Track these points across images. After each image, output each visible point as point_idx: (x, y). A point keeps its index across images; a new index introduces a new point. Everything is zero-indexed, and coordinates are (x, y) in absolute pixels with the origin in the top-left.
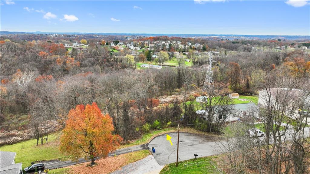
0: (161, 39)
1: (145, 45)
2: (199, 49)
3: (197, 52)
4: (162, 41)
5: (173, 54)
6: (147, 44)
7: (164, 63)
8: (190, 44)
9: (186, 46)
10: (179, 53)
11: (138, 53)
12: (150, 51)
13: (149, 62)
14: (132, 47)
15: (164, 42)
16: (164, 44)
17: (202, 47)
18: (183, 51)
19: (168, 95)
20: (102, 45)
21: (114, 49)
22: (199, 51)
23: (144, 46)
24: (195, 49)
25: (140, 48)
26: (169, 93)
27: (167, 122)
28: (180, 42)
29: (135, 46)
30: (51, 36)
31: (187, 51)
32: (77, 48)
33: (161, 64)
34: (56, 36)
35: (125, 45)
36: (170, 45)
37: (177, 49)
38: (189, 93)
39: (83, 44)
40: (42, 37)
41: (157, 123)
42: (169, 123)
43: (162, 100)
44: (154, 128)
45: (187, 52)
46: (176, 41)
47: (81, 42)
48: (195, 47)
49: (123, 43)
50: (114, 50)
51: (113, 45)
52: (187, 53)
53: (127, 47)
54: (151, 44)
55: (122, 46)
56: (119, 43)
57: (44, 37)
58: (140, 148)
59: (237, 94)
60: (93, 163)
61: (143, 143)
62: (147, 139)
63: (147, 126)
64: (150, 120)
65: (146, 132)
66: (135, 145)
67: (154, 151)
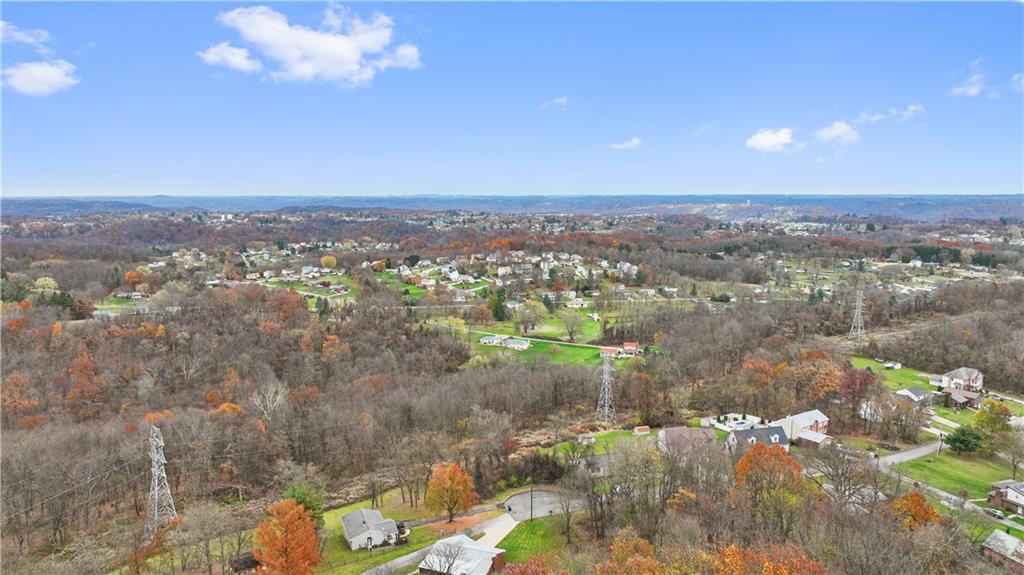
0: (529, 246)
1: (488, 267)
2: (626, 280)
3: (622, 287)
4: (532, 256)
5: (558, 298)
6: (493, 263)
7: (536, 327)
8: (605, 264)
9: (594, 272)
10: (574, 293)
11: (472, 292)
12: (501, 292)
13: (500, 325)
14: (455, 275)
15: (539, 258)
16: (537, 265)
17: (635, 272)
18: (584, 289)
20: (375, 270)
21: (409, 282)
22: (627, 286)
23: (486, 271)
24: (617, 280)
25: (475, 278)
26: (538, 423)
27: (526, 478)
28: (580, 257)
29: (462, 272)
30: (215, 221)
31: (594, 285)
32: (313, 282)
33: (530, 332)
34: (230, 222)
35: (436, 268)
36: (552, 272)
37: (570, 281)
38: (571, 425)
39: (328, 270)
40: (189, 226)
41: (514, 479)
42: (529, 479)
43: (524, 441)
44: (510, 486)
45: (597, 287)
46: (571, 255)
48: (616, 274)
49: (430, 263)
50: (409, 287)
51: (406, 271)
52: (596, 294)
53: (440, 274)
54: (503, 265)
55: (427, 272)
56: (420, 262)
57: (197, 228)
58: (495, 508)
59: (647, 427)
60: (451, 521)
61: (498, 503)
62: (502, 498)
63: (502, 483)
64: (505, 476)
65: (501, 491)
66: (490, 505)
67: (510, 510)
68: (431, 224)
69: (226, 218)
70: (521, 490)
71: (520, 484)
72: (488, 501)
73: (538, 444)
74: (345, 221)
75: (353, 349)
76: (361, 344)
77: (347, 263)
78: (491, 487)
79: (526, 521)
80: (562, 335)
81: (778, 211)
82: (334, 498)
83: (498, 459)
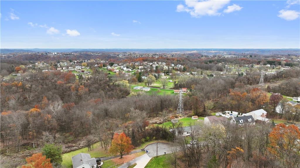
0: (149, 60)
1: (136, 66)
2: (180, 70)
3: (179, 72)
4: (150, 63)
5: (159, 75)
6: (137, 65)
7: (152, 84)
8: (173, 65)
9: (170, 68)
10: (164, 74)
11: (130, 74)
12: (140, 73)
13: (140, 84)
14: (125, 69)
15: (152, 64)
16: (152, 65)
17: (183, 68)
18: (167, 73)
19: (154, 117)
20: (99, 67)
21: (110, 71)
22: (180, 72)
23: (135, 68)
24: (177, 70)
25: (132, 70)
26: (155, 115)
27: (153, 137)
28: (165, 63)
29: (127, 68)
30: (51, 54)
31: (170, 71)
32: (79, 71)
33: (150, 85)
34: (56, 55)
35: (119, 67)
36: (157, 67)
37: (162, 70)
38: (168, 116)
39: (84, 67)
40: (43, 56)
41: (148, 138)
42: (154, 138)
43: (151, 122)
44: (147, 141)
45: (171, 72)
46: (162, 62)
47: (83, 65)
48: (177, 68)
49: (117, 65)
50: (110, 72)
51: (109, 67)
52: (170, 74)
53: (120, 68)
54: (141, 65)
55: (116, 68)
56: (114, 65)
57: (45, 56)
58: (141, 151)
59: (197, 116)
60: (121, 158)
61: (142, 148)
62: (144, 146)
63: (143, 140)
64: (144, 137)
65: (143, 143)
66: (138, 150)
67: (147, 152)
68: (118, 55)
69: (54, 54)
70: (151, 143)
71: (151, 140)
72: (137, 148)
73: (156, 123)
74: (92, 55)
75: (89, 90)
76: (92, 88)
77: (90, 65)
78: (139, 141)
79: (154, 157)
80: (161, 86)
81: (221, 53)
82: (74, 146)
83: (141, 130)
